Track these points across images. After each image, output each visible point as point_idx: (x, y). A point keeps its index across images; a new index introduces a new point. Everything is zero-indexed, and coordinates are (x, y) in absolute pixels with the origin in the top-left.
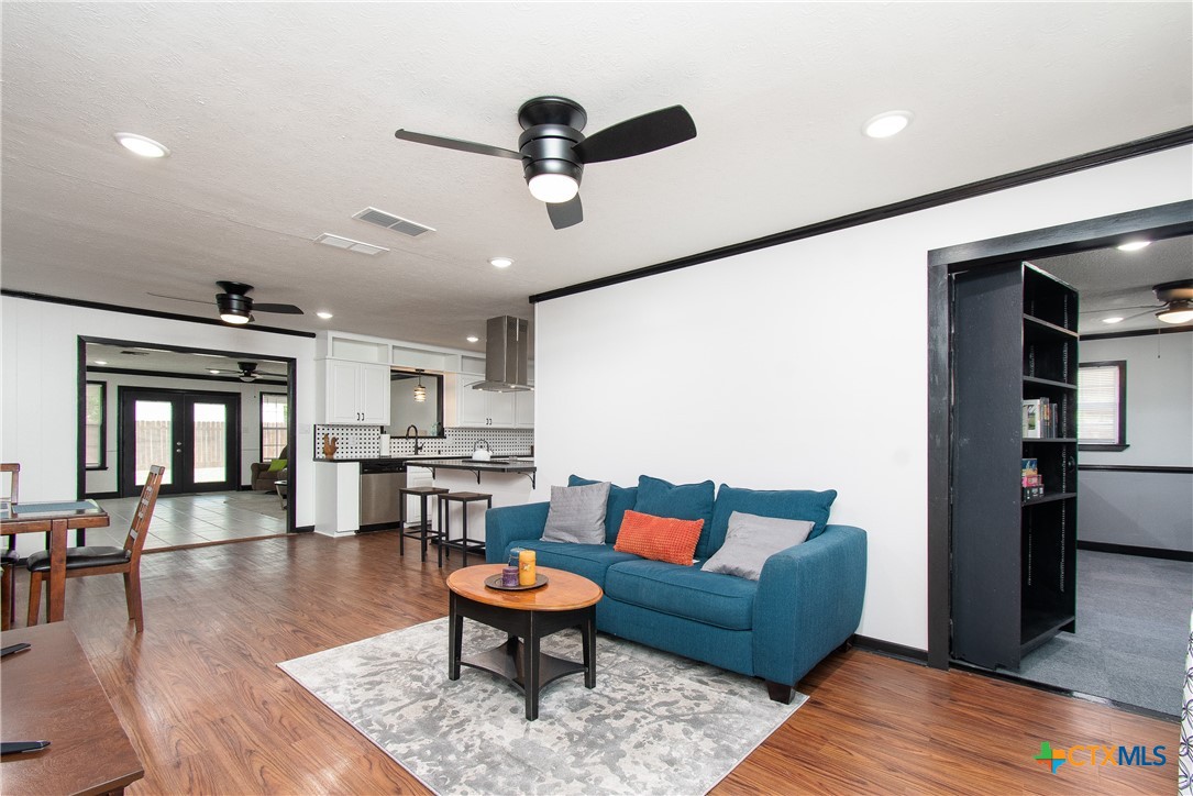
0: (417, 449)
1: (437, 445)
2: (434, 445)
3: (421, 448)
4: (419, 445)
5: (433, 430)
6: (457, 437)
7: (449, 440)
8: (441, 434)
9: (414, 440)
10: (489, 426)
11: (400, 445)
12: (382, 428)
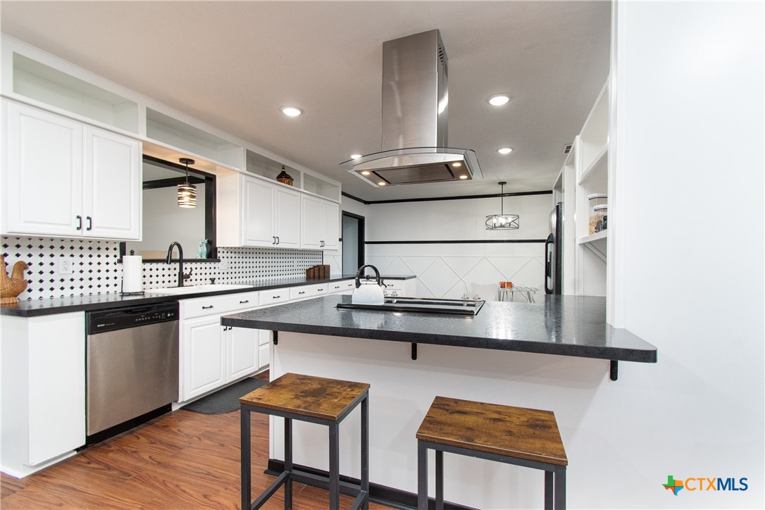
0: (182, 278)
1: (208, 271)
2: (203, 271)
3: (188, 277)
4: (186, 272)
5: (201, 251)
6: (233, 260)
7: (224, 264)
8: (212, 255)
9: (177, 265)
10: (276, 246)
11: (160, 272)
12: (123, 246)
